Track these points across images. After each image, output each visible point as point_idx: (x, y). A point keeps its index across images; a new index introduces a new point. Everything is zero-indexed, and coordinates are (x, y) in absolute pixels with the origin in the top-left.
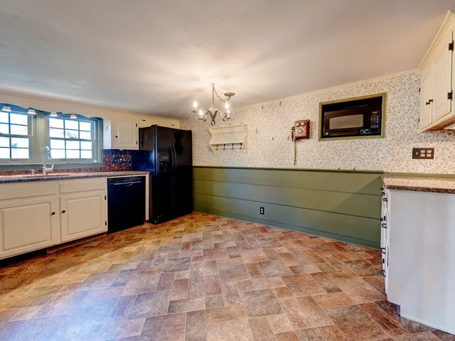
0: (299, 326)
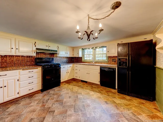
0: (68, 115)
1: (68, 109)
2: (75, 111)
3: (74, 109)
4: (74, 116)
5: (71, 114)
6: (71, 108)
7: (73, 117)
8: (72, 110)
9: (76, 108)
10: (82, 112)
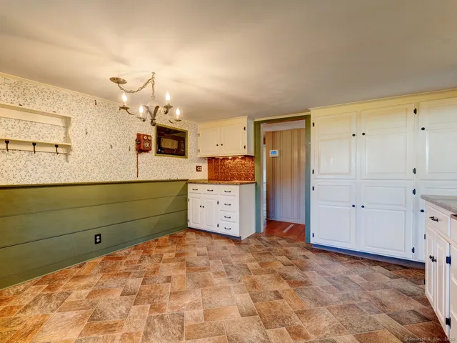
1: (203, 321)
2: (181, 318)
3: (182, 324)
4: (184, 305)
5: (191, 307)
6: (192, 326)
7: (188, 302)
8: (190, 319)
9: (178, 325)
10: (160, 314)
